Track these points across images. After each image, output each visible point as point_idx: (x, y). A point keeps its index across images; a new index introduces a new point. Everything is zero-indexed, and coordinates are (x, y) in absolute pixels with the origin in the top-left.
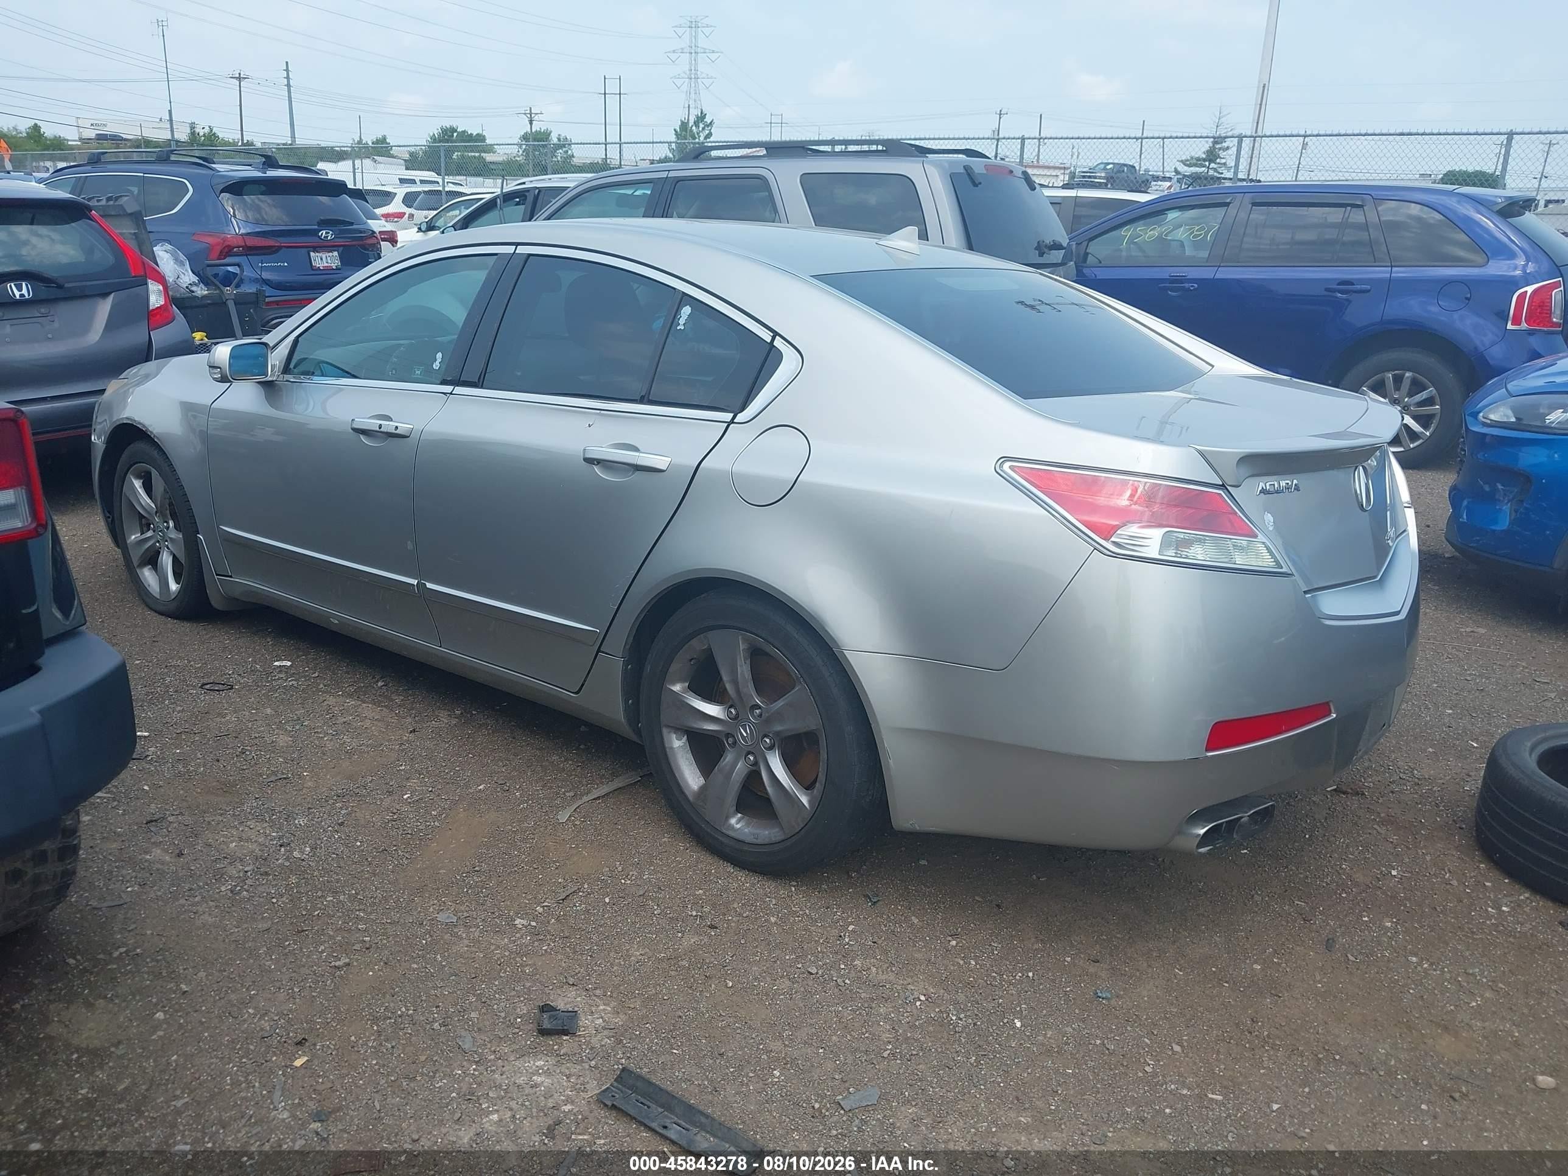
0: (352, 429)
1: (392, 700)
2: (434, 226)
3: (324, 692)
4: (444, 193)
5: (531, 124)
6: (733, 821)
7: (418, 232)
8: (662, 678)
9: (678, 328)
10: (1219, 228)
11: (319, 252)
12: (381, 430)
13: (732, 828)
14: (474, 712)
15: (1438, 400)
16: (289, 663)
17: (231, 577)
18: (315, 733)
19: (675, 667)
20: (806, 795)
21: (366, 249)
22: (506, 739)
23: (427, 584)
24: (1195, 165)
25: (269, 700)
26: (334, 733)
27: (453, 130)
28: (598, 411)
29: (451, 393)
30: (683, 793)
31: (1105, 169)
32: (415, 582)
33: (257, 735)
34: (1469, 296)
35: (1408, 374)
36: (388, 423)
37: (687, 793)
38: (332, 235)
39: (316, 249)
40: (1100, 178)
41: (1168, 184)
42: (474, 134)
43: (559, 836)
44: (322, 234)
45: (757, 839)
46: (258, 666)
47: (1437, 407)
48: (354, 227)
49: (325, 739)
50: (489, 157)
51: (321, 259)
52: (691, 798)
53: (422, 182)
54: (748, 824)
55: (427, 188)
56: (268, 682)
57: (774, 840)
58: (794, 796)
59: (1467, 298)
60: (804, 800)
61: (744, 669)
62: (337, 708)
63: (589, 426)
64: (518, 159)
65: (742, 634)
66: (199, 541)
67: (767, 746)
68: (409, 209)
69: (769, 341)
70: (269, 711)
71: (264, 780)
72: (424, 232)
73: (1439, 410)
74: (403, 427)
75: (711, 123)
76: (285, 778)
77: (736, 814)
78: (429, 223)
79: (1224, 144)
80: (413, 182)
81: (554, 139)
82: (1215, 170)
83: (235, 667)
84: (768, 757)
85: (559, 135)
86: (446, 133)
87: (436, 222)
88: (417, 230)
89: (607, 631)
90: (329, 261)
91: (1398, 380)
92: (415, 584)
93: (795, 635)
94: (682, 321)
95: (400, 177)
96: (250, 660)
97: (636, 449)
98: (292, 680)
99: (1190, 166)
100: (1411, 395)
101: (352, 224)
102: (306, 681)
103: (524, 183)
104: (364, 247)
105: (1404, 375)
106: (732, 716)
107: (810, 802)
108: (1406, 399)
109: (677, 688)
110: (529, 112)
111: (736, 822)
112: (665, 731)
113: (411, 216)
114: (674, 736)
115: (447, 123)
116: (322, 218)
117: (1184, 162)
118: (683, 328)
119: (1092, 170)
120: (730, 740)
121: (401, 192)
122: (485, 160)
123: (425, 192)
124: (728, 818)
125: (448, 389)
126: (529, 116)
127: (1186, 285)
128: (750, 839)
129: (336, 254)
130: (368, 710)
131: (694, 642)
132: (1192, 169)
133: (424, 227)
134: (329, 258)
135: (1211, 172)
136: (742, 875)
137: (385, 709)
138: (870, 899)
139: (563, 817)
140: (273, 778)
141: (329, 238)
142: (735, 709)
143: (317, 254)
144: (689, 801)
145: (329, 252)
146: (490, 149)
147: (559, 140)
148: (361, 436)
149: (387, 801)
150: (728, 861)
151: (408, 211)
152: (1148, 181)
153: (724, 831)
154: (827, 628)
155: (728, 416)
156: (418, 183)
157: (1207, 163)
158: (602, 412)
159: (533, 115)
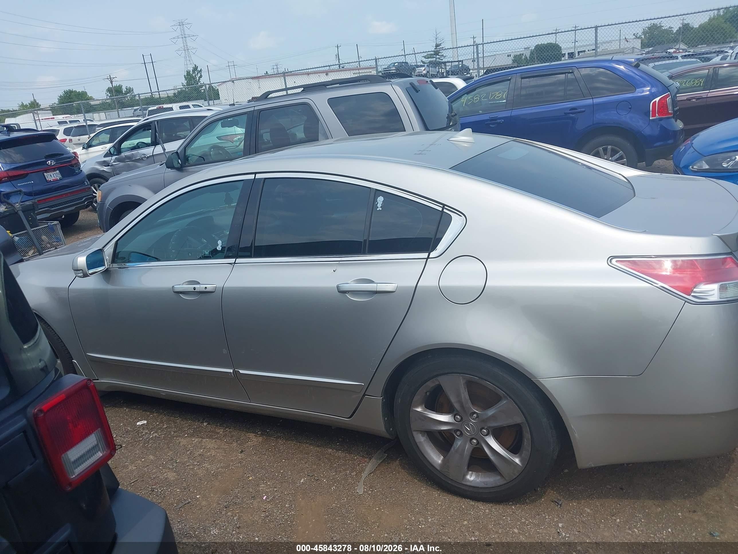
0: (174, 292)
1: (218, 433)
2: (90, 145)
3: (177, 437)
4: (87, 127)
5: (112, 84)
6: (468, 477)
7: (83, 149)
8: (409, 405)
9: (378, 209)
10: (508, 91)
11: (49, 172)
12: (195, 291)
13: (469, 481)
14: (268, 431)
15: (624, 156)
16: (145, 422)
17: (98, 380)
18: (187, 466)
19: (417, 398)
20: (517, 457)
21: (73, 167)
22: (295, 444)
23: (240, 371)
24: (431, 57)
25: (148, 450)
26: (198, 464)
27: (71, 92)
28: (338, 262)
29: (235, 263)
30: (432, 466)
31: (394, 66)
32: (231, 371)
33: (154, 476)
34: (630, 107)
35: (609, 147)
36: (199, 286)
37: (435, 466)
38: (54, 162)
39: (47, 171)
40: (393, 70)
41: (424, 68)
42: (81, 91)
43: (365, 504)
44: (49, 162)
45: (487, 484)
46: (129, 428)
47: (625, 160)
48: (64, 156)
49: (195, 469)
50: (92, 103)
51: (51, 176)
52: (438, 468)
53: (71, 122)
54: (477, 476)
55: (76, 125)
56: (140, 437)
57: (499, 484)
58: (510, 460)
59: (629, 108)
60: (517, 460)
61: (465, 395)
62: (190, 446)
63: (334, 271)
64: (108, 101)
65: (462, 376)
66: (74, 363)
67: (486, 434)
68: (68, 137)
69: (441, 210)
70: (151, 457)
71: (177, 507)
72: (86, 149)
73: (626, 161)
74: (210, 287)
75: (200, 70)
76: (188, 503)
77: (468, 472)
78: (88, 144)
79: (440, 46)
80: (65, 122)
81: (124, 89)
82: (439, 58)
83: (116, 432)
84: (487, 440)
85: (126, 87)
86: (68, 93)
87: (92, 143)
88: (82, 148)
89: (369, 385)
90: (55, 176)
91: (605, 150)
92: (232, 372)
93: (500, 373)
94: (379, 205)
95: (58, 121)
96: (122, 424)
97: (371, 282)
98: (154, 433)
99: (428, 58)
100: (612, 156)
101: (63, 154)
102: (161, 431)
103: (148, 119)
104: (72, 166)
105: (607, 147)
106: (459, 420)
107: (521, 461)
108: (610, 158)
109: (419, 409)
110: (109, 77)
111: (471, 477)
112: (415, 433)
113: (71, 140)
114: (420, 435)
115: (67, 89)
116: (47, 154)
117: (425, 57)
118: (381, 209)
119: (389, 67)
120: (458, 433)
121: (62, 128)
122: (90, 104)
123: (75, 127)
124: (464, 476)
125: (232, 260)
126: (110, 79)
127: (498, 121)
128: (482, 485)
129: (58, 171)
130: (209, 443)
131: (428, 383)
132: (430, 59)
133: (86, 146)
134: (55, 175)
135: (438, 60)
136: (481, 506)
137: (217, 440)
138: (558, 503)
139: (360, 490)
140: (181, 505)
141: (53, 164)
142: (460, 416)
143: (48, 174)
144: (437, 469)
145: (54, 172)
146: (91, 99)
147: (127, 89)
148: (181, 295)
149: (255, 504)
150: (468, 498)
151: (68, 138)
152: (414, 68)
153: (464, 483)
154: (526, 368)
155: (425, 255)
156: (69, 123)
157: (435, 56)
158: (340, 262)
159: (112, 79)
